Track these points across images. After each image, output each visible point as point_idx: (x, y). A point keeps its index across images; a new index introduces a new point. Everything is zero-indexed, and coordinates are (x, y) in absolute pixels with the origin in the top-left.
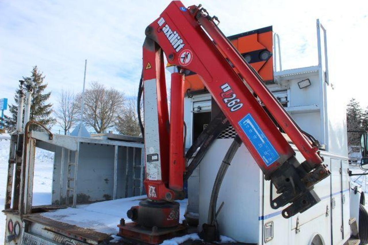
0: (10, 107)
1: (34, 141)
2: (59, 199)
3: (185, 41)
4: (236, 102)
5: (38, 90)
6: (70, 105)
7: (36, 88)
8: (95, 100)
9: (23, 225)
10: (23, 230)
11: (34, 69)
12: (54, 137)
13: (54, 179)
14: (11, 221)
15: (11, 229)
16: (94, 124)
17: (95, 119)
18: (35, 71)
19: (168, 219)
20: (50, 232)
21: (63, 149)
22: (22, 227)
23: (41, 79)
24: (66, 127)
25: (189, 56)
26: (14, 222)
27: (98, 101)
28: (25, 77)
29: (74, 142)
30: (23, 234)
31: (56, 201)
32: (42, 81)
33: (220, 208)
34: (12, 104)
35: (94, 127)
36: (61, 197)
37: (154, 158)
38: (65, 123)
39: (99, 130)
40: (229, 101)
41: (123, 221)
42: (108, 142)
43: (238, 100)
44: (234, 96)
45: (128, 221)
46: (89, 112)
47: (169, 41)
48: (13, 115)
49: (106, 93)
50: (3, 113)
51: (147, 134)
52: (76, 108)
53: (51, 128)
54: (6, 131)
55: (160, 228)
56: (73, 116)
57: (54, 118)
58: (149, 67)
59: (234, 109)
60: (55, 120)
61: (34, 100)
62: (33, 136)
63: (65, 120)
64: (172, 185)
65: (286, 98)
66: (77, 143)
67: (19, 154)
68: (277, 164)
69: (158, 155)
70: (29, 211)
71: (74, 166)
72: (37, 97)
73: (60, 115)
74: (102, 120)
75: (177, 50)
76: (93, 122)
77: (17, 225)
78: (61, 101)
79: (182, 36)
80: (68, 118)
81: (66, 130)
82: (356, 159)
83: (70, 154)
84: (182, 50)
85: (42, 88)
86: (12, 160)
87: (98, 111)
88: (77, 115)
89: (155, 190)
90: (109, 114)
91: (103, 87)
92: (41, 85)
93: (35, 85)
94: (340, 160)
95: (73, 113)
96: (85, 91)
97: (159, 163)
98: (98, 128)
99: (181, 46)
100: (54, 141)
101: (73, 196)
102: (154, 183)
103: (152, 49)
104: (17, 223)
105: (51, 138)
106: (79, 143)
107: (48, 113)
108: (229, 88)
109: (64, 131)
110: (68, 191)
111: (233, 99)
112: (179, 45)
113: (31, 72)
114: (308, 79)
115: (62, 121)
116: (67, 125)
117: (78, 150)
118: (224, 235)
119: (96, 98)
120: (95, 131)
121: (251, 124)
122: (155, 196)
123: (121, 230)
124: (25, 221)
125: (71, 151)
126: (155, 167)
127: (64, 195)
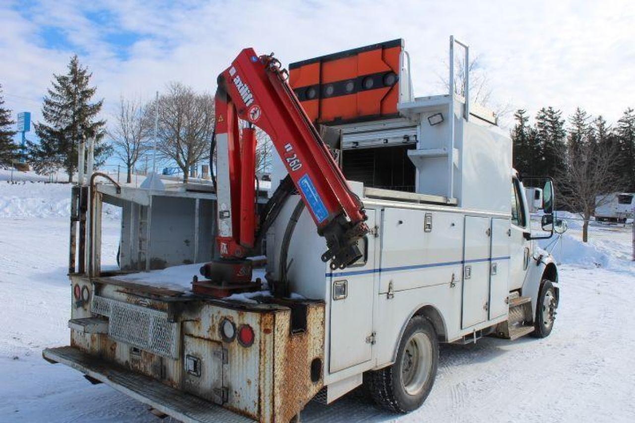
0: (35, 126)
1: (100, 196)
2: (129, 263)
3: (255, 97)
4: (296, 162)
5: (80, 97)
6: (136, 124)
7: (78, 94)
8: (177, 113)
9: (93, 288)
10: (93, 293)
11: (72, 62)
12: (122, 191)
13: (123, 240)
14: (77, 285)
15: (78, 294)
16: (175, 153)
17: (178, 146)
18: (75, 65)
19: (238, 275)
20: (122, 294)
21: (132, 204)
22: (92, 290)
23: (84, 78)
24: (129, 160)
25: (258, 112)
26: (81, 286)
27: (183, 114)
28: (58, 75)
29: (146, 195)
30: (93, 298)
31: (126, 266)
32: (87, 82)
33: (290, 264)
34: (38, 122)
35: (176, 159)
36: (132, 262)
37: (226, 214)
38: (128, 153)
39: (184, 164)
40: (291, 161)
41: (196, 278)
42: (187, 195)
43: (298, 161)
44: (295, 156)
45: (202, 278)
46: (167, 135)
47: (240, 94)
48: (42, 142)
49: (197, 101)
50: (24, 137)
51: (220, 190)
52: (145, 127)
53: (104, 161)
54: (31, 168)
55: (230, 284)
56: (141, 141)
57: (108, 145)
58: (221, 120)
59: (295, 168)
60: (110, 147)
61: (74, 114)
62: (98, 190)
63: (128, 147)
64: (242, 242)
65: (416, 136)
66: (149, 197)
67: (83, 209)
68: (326, 221)
69: (229, 212)
70: (98, 274)
71: (146, 223)
72: (80, 110)
73: (118, 140)
74: (190, 147)
75: (247, 105)
76: (173, 150)
77: (85, 291)
78: (120, 117)
79: (252, 90)
80: (133, 145)
81: (129, 165)
82: (624, 216)
83: (141, 210)
84: (251, 105)
85: (87, 94)
86: (75, 217)
87: (182, 131)
88: (146, 139)
89: (227, 246)
90: (202, 138)
91: (191, 92)
92: (84, 89)
93: (76, 89)
94: (490, 218)
95: (139, 137)
96: (159, 98)
97: (230, 219)
98: (182, 161)
99: (251, 101)
100: (123, 195)
101: (146, 260)
102: (226, 240)
103: (224, 100)
104: (85, 287)
105: (119, 191)
106: (151, 197)
107: (100, 136)
108: (291, 148)
109: (127, 166)
110: (140, 253)
111: (294, 159)
112: (249, 100)
113: (68, 66)
114: (440, 114)
115: (122, 150)
116: (130, 156)
117: (151, 205)
118: (295, 292)
119: (179, 110)
120: (177, 166)
121: (308, 184)
122: (227, 253)
123: (194, 286)
124: (95, 283)
125: (142, 207)
126: (227, 224)
127: (135, 258)
